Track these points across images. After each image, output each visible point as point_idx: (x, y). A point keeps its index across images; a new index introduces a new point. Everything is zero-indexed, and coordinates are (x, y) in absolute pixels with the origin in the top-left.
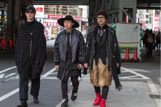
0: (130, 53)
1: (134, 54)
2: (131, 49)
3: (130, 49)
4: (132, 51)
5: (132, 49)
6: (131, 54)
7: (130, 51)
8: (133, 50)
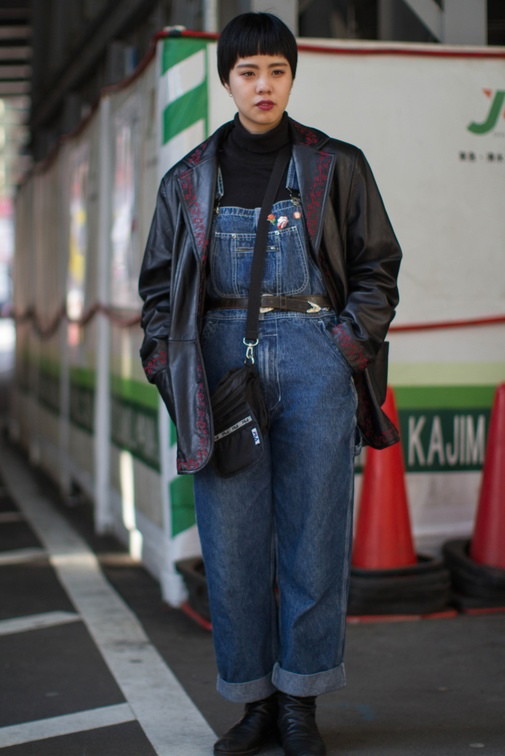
0: (418, 468)
1: (474, 479)
2: (429, 415)
3: (417, 414)
4: (448, 436)
5: (447, 417)
6: (440, 478)
7: (425, 437)
8: (464, 426)
